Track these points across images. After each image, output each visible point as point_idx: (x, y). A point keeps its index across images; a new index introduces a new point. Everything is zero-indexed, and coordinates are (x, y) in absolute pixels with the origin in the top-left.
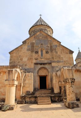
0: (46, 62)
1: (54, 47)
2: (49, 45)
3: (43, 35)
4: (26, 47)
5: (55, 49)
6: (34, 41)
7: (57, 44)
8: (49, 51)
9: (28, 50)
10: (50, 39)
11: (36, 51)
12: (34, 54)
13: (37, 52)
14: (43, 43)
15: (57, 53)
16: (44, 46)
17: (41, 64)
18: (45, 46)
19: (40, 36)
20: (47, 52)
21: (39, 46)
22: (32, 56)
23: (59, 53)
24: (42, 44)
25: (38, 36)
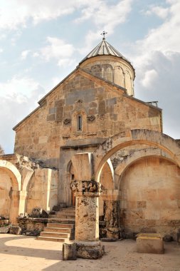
0: (87, 142)
1: (108, 105)
2: (96, 102)
3: (83, 78)
4: (45, 113)
5: (112, 109)
6: (63, 98)
7: (117, 96)
8: (96, 115)
9: (50, 119)
10: (99, 86)
11: (66, 120)
12: (62, 126)
13: (68, 122)
14: (82, 97)
15: (115, 117)
16: (84, 104)
17: (76, 148)
18: (86, 105)
19: (77, 82)
20: (91, 119)
21: (74, 105)
22: (56, 131)
23: (120, 118)
24: (79, 101)
25: (72, 83)
